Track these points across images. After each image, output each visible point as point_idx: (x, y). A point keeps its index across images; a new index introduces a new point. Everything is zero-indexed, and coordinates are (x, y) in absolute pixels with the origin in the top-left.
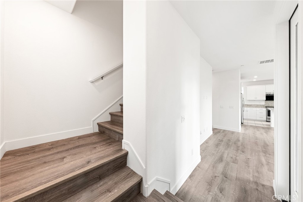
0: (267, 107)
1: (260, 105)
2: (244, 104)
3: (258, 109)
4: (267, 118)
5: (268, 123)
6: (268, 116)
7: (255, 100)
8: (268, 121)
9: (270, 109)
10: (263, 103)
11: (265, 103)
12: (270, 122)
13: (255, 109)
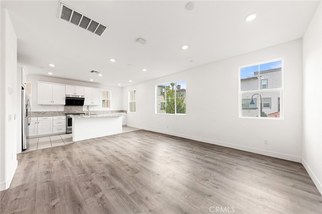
0: (67, 114)
1: (58, 112)
2: (29, 111)
3: (55, 118)
4: (66, 129)
5: (68, 136)
6: (68, 126)
7: (51, 105)
8: (69, 132)
9: (71, 116)
10: (62, 109)
11: (65, 108)
12: (71, 133)
13: (50, 118)
